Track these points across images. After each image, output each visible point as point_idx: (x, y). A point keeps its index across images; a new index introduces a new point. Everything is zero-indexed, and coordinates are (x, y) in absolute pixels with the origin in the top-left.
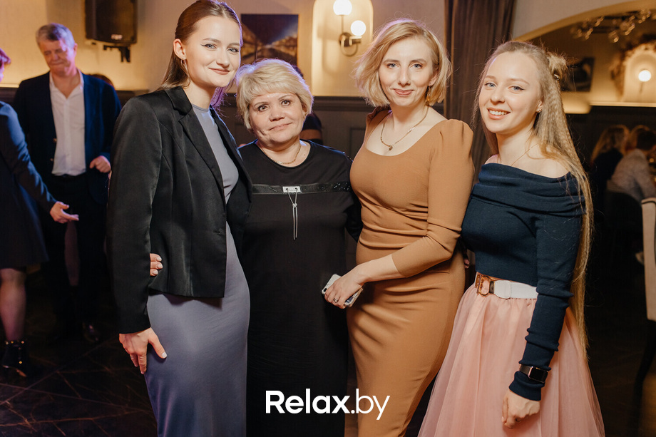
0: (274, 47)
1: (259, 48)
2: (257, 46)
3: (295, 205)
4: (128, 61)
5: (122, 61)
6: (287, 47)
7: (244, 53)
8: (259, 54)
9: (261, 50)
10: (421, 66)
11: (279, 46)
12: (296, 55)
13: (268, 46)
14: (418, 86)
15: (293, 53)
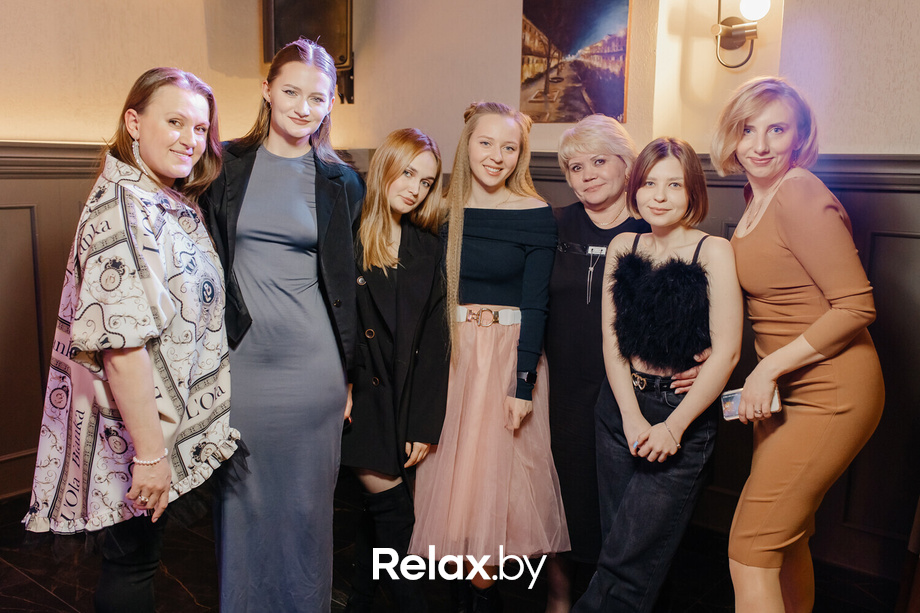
0: (581, 59)
1: (553, 63)
2: (549, 57)
3: (591, 269)
4: (351, 101)
5: (342, 102)
6: (605, 56)
7: (528, 75)
8: (553, 74)
9: (556, 67)
10: (782, 129)
11: (589, 56)
12: (622, 71)
13: (570, 58)
14: (778, 154)
15: (615, 69)
